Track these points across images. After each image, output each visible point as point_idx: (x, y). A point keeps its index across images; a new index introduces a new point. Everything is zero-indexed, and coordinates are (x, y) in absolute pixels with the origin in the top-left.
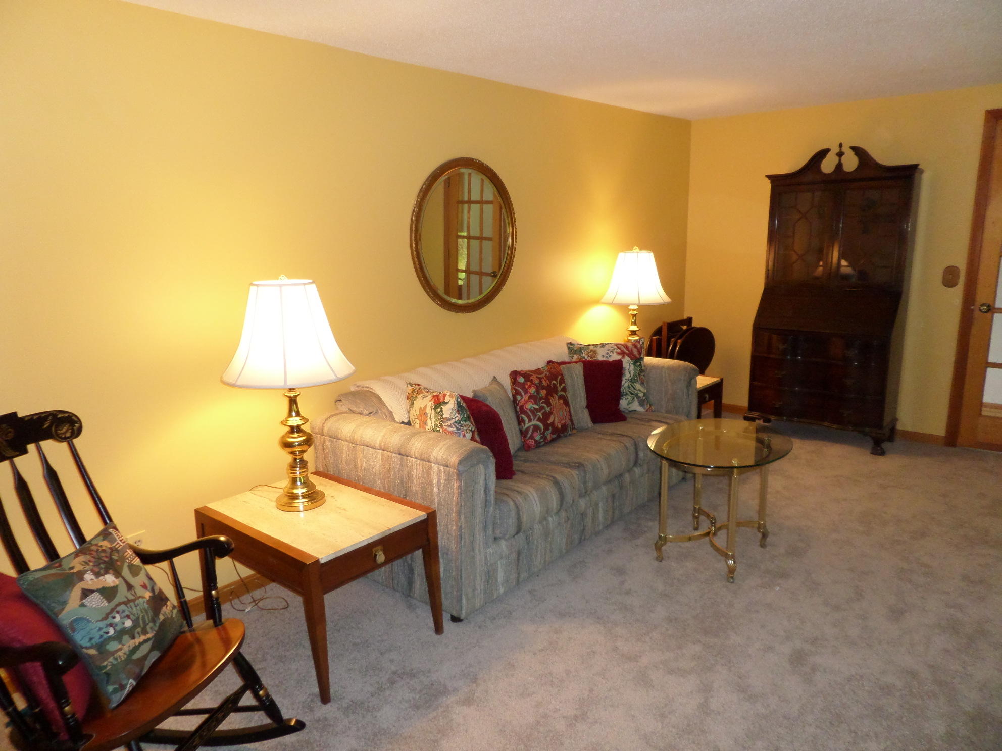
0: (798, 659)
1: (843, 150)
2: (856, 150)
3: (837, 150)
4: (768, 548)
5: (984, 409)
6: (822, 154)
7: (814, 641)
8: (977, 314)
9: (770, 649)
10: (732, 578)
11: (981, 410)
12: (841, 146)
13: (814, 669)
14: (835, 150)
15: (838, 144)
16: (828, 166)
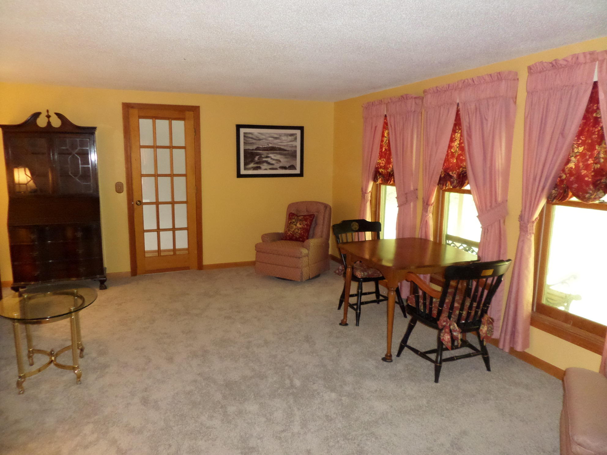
0: (145, 401)
1: (50, 114)
2: (59, 115)
3: (46, 114)
4: (86, 357)
5: (146, 254)
6: (37, 115)
7: (146, 390)
8: (135, 206)
9: (128, 404)
10: (79, 381)
11: (145, 255)
12: (48, 111)
13: (156, 402)
14: (44, 114)
15: (46, 111)
16: (42, 122)
